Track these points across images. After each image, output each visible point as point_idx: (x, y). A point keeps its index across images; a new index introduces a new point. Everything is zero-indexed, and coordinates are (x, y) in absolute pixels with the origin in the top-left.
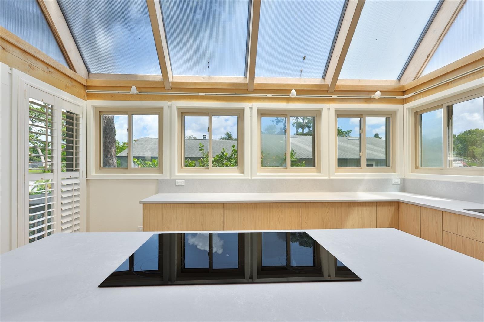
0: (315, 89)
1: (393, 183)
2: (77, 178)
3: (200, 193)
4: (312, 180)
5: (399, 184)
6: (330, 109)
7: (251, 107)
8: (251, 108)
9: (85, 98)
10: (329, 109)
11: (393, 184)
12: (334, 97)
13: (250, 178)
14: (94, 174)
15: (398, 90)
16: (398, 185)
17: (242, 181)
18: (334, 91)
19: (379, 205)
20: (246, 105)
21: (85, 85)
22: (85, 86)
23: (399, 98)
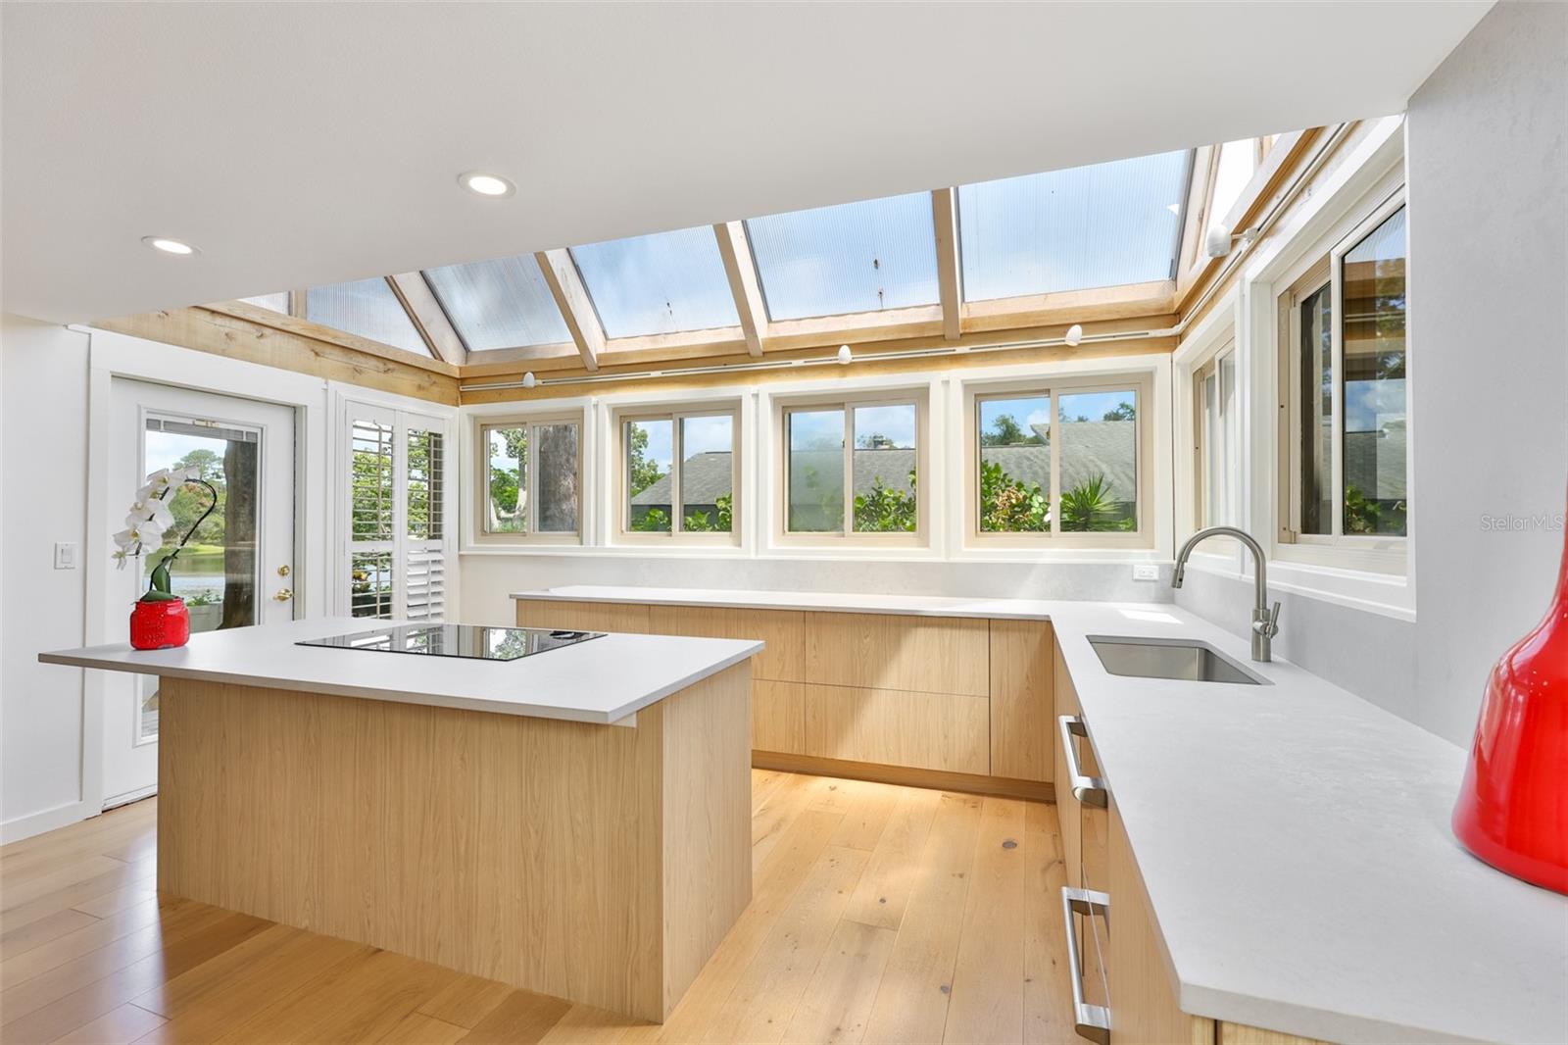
0: (910, 336)
1: (1136, 577)
2: (439, 551)
3: (650, 586)
4: (900, 563)
5: (1155, 581)
6: (951, 382)
7: (756, 392)
8: (756, 396)
9: (457, 401)
10: (946, 383)
11: (1137, 580)
12: (960, 350)
13: (753, 556)
14: (470, 544)
15: (1153, 314)
16: (1152, 584)
17: (736, 563)
18: (961, 335)
19: (998, 629)
20: (744, 390)
21: (458, 376)
22: (458, 379)
23: (1159, 335)
